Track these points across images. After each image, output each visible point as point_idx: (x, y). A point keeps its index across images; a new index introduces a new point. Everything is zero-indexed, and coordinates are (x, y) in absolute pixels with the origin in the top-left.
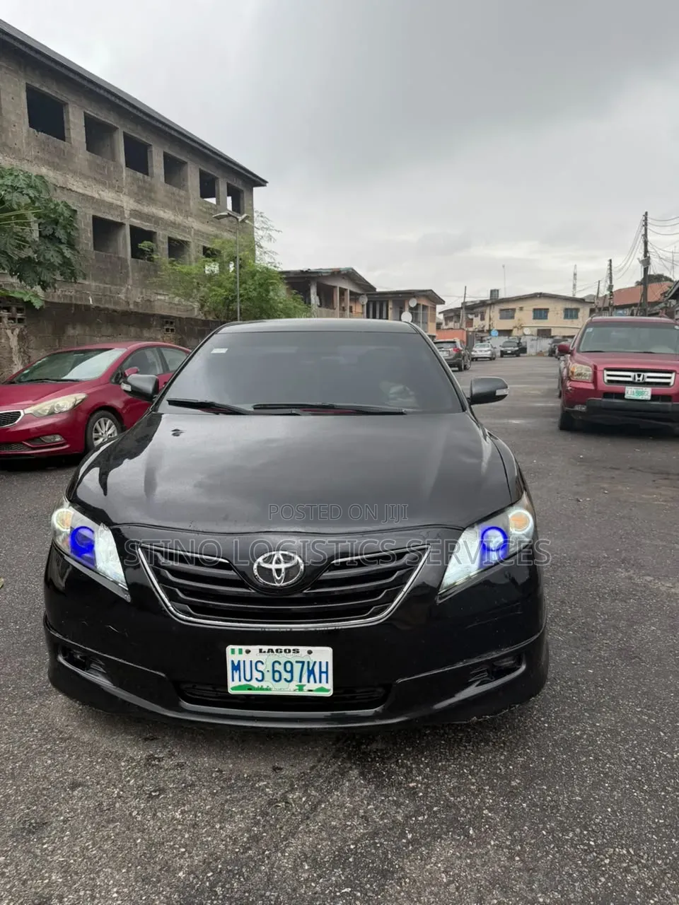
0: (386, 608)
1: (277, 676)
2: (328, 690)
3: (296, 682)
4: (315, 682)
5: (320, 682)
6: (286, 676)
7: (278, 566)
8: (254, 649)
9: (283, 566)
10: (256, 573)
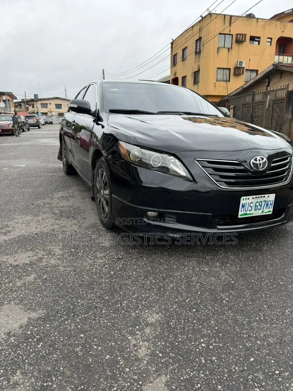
0: (287, 178)
1: (256, 208)
2: (271, 211)
4: (268, 208)
5: (269, 208)
6: (259, 207)
8: (251, 197)
9: (261, 162)
10: (252, 166)
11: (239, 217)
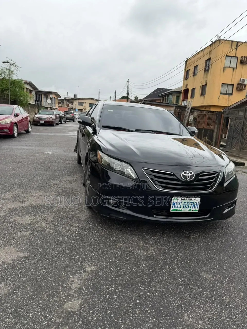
0: (213, 188)
1: (185, 206)
2: (197, 210)
3: (189, 208)
4: (194, 208)
5: (196, 208)
7: (188, 175)
8: (180, 198)
9: (190, 175)
10: (182, 177)
11: (171, 211)
